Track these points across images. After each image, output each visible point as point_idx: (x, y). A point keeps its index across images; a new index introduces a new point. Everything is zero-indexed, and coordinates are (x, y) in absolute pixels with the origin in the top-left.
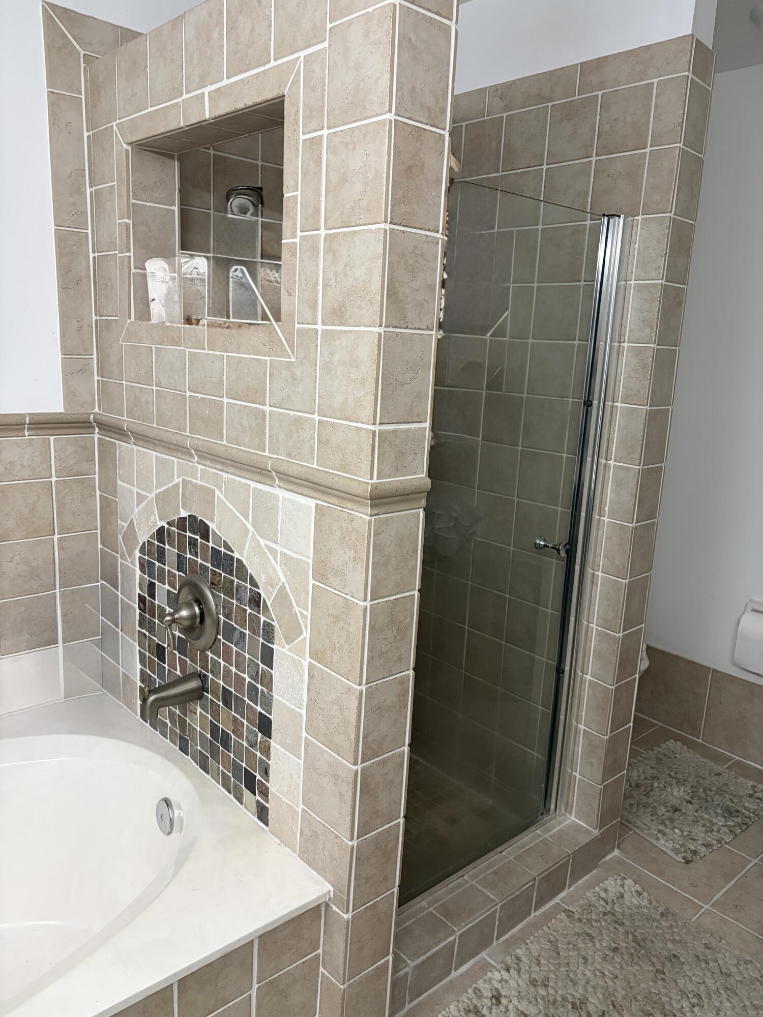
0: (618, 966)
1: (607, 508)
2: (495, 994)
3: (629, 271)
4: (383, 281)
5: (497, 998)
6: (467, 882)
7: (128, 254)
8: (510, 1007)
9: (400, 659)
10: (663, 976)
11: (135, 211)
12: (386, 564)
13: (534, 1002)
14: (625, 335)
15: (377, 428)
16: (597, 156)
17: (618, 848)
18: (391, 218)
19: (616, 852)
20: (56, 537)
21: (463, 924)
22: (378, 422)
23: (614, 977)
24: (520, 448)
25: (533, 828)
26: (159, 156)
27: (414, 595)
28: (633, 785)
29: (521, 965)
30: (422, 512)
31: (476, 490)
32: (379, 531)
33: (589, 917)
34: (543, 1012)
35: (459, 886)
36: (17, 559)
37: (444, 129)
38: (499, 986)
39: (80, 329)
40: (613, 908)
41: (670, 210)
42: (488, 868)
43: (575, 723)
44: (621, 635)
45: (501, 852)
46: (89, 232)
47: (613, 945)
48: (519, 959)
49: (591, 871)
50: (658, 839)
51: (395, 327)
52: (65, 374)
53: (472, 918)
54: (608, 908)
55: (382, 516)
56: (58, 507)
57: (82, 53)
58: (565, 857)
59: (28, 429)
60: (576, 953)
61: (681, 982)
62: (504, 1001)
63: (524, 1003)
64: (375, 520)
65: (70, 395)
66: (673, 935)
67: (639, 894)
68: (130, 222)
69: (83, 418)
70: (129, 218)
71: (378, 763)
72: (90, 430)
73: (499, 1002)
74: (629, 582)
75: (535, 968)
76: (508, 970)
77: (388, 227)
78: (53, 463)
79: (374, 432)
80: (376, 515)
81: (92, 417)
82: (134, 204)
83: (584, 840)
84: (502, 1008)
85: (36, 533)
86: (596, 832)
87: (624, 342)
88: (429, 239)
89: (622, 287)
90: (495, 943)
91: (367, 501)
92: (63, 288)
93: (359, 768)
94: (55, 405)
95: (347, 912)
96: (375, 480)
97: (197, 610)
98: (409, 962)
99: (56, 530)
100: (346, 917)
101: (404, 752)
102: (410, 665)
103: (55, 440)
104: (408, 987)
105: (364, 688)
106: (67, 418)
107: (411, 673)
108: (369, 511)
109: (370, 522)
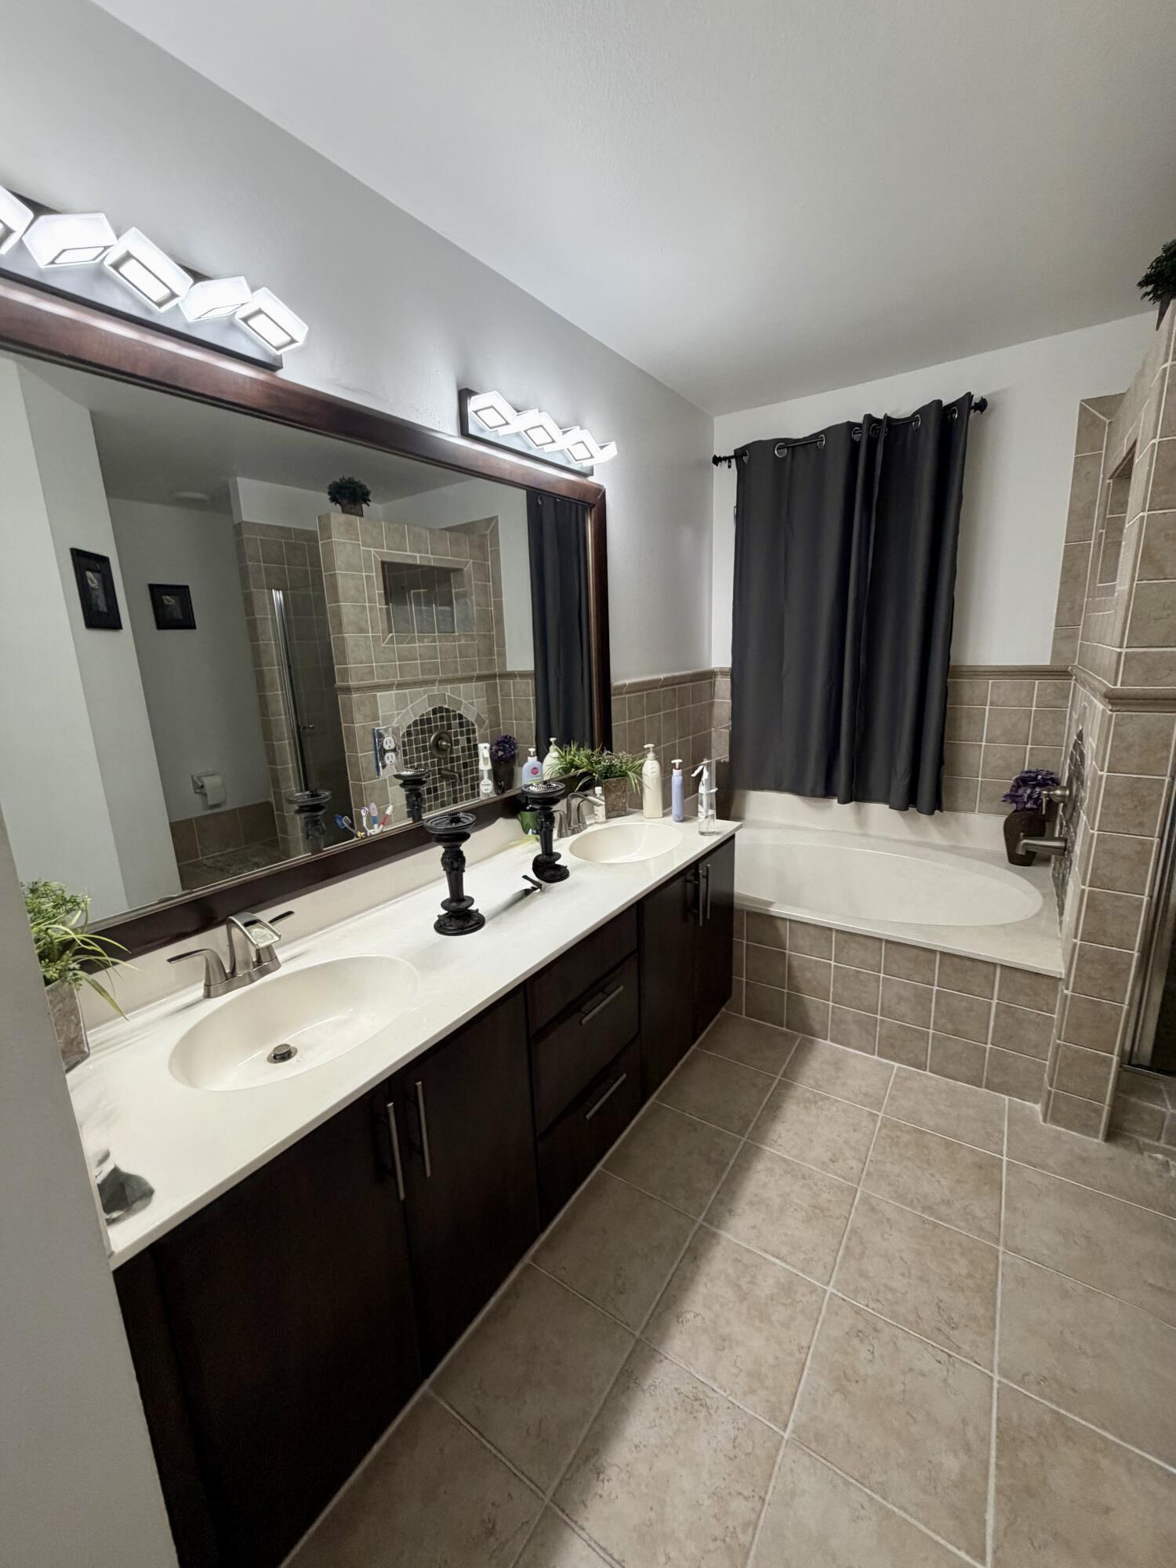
9: (1142, 825)
11: (1107, 523)
12: (1128, 749)
15: (1124, 650)
18: (1148, 508)
20: (1029, 746)
22: (1125, 645)
32: (1121, 723)
39: (1071, 609)
46: (1092, 541)
51: (1144, 580)
52: (1055, 639)
55: (1125, 713)
56: (1034, 727)
57: (1108, 421)
64: (1117, 715)
65: (1056, 654)
69: (1064, 669)
71: (1109, 895)
72: (1069, 678)
77: (1145, 514)
78: (1035, 697)
79: (1120, 654)
80: (1119, 711)
81: (1070, 668)
82: (1107, 518)
85: (1014, 741)
91: (1107, 700)
92: (1063, 583)
93: (1087, 889)
94: (1044, 660)
95: (1067, 989)
96: (1119, 686)
97: (1068, 792)
98: (1169, 1107)
99: (1030, 742)
100: (1066, 991)
101: (1142, 900)
102: (1154, 832)
103: (1039, 683)
104: (1165, 1128)
105: (1096, 833)
106: (1050, 669)
107: (1156, 840)
108: (1110, 707)
109: (1112, 715)
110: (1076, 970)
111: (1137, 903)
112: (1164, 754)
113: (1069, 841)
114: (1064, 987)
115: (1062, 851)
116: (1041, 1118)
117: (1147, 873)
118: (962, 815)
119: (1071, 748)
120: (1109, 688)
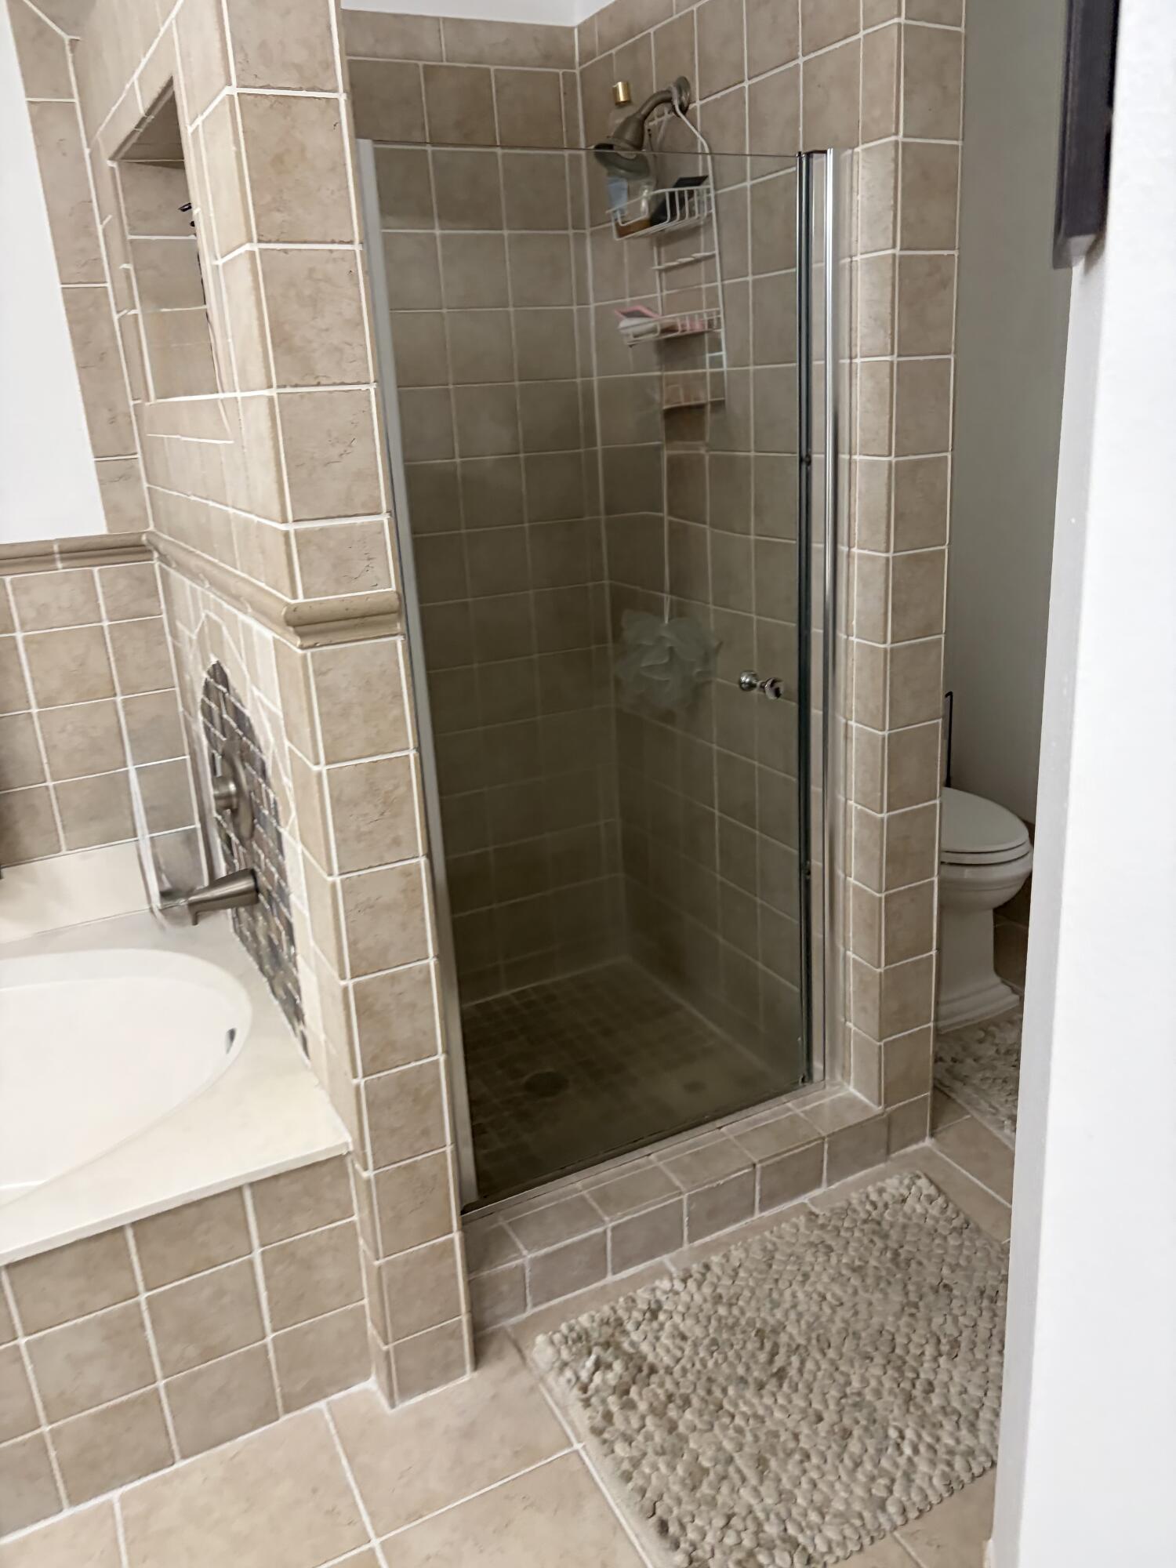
0: (850, 1291)
1: (854, 623)
2: (653, 1306)
3: (854, 239)
4: (262, 326)
5: (654, 1312)
6: (650, 1162)
7: (133, 312)
8: (668, 1325)
9: (396, 842)
10: (913, 1310)
11: (134, 250)
13: (704, 1322)
14: (856, 345)
15: (291, 528)
16: (804, 55)
17: (932, 1135)
18: (259, 235)
19: (928, 1142)
20: (119, 699)
21: (619, 1214)
22: (290, 519)
23: (837, 1303)
24: (752, 537)
25: (783, 1098)
26: (160, 168)
27: (407, 756)
28: (1003, 1051)
29: (708, 1275)
30: (399, 641)
31: (712, 607)
32: (324, 669)
33: (839, 1223)
34: (712, 1336)
35: (638, 1167)
36: (69, 728)
37: (335, 90)
38: (663, 1298)
40: (882, 1215)
41: (893, 130)
42: (690, 1147)
43: (842, 949)
44: (885, 815)
45: (720, 1128)
46: (108, 285)
47: (857, 1263)
48: (707, 1267)
49: (871, 1165)
50: (1002, 1128)
51: (296, 386)
52: (101, 482)
53: (635, 1208)
54: (874, 1214)
55: (325, 648)
56: (117, 660)
57: (67, 38)
58: (816, 1140)
59: (63, 560)
60: (795, 1268)
61: (937, 1320)
62: (662, 1317)
63: (689, 1322)
64: (313, 655)
65: (111, 510)
66: (958, 1259)
67: (931, 1200)
68: (129, 266)
69: (132, 540)
70: (128, 262)
71: (383, 979)
72: (148, 556)
73: (654, 1315)
74: (890, 735)
75: (727, 1281)
76: (684, 1281)
77: (256, 247)
78: (101, 601)
79: (286, 535)
80: (314, 646)
81: (144, 538)
82: (132, 241)
83: (853, 1118)
84: (655, 1325)
85: (91, 694)
86: (878, 1109)
87: (856, 357)
88: (335, 255)
89: (847, 266)
90: (686, 1246)
91: (291, 629)
92: (82, 367)
93: (350, 983)
94: (94, 525)
95: (366, 1169)
96: (301, 599)
97: (232, 787)
98: (525, 1252)
99: (118, 690)
100: (365, 1175)
101: (428, 966)
102: (417, 851)
103: (100, 571)
104: (527, 1285)
105: (338, 880)
106: (109, 542)
107: (422, 861)
108: (299, 642)
109: (304, 657)
110: (371, 1128)
111: (421, 977)
112: (396, 712)
113: (259, 874)
114: (358, 1166)
115: (254, 894)
116: (383, 1401)
117: (423, 920)
118: (37, 865)
119: (200, 695)
120: (288, 604)
